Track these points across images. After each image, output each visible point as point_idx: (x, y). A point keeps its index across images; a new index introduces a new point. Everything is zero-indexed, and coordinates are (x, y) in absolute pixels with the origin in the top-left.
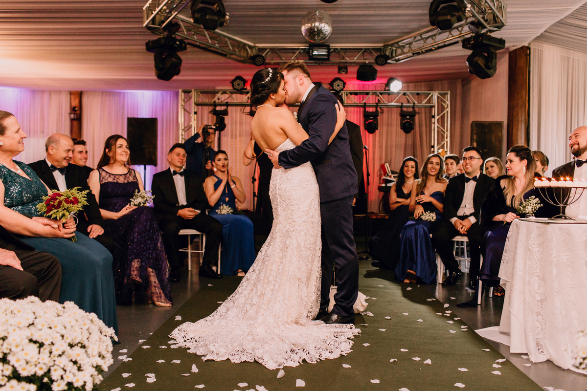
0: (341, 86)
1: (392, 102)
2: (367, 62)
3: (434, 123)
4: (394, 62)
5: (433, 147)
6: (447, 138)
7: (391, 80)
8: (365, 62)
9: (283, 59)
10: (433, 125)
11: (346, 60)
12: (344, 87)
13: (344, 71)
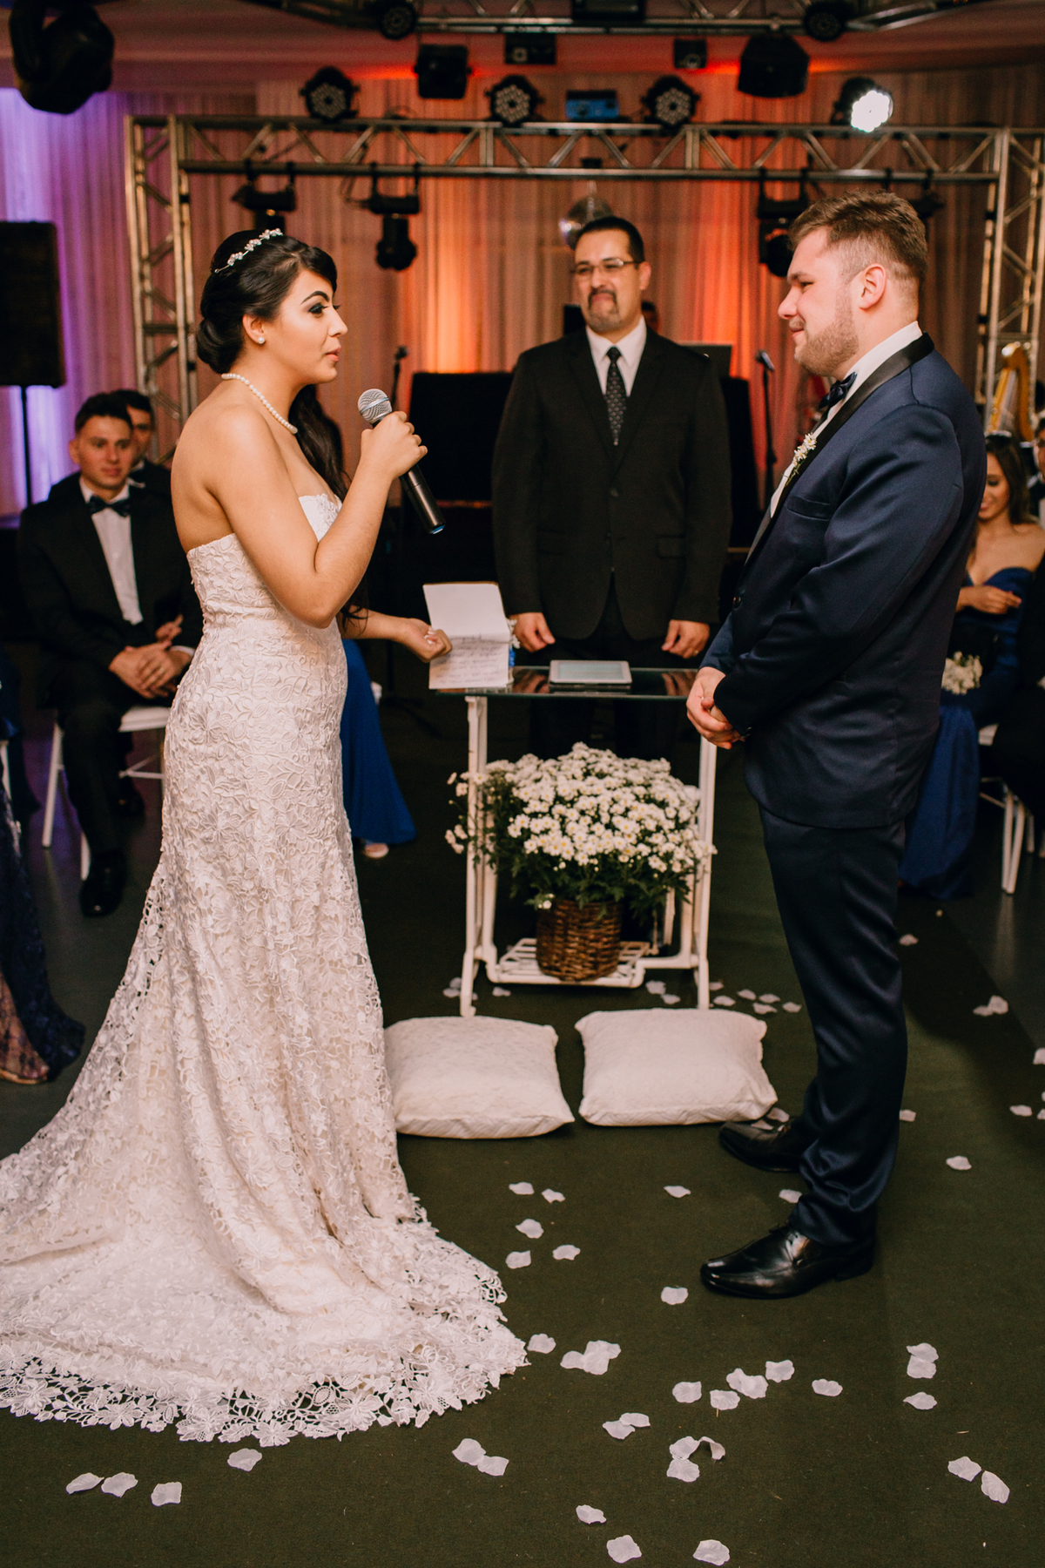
0: (682, 111)
1: (850, 167)
2: (775, 26)
3: (993, 239)
4: (871, 27)
5: (985, 320)
6: (1032, 290)
7: (853, 88)
8: (767, 28)
9: (481, 10)
10: (988, 245)
11: (701, 17)
12: (692, 110)
13: (692, 61)
